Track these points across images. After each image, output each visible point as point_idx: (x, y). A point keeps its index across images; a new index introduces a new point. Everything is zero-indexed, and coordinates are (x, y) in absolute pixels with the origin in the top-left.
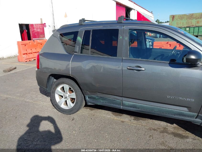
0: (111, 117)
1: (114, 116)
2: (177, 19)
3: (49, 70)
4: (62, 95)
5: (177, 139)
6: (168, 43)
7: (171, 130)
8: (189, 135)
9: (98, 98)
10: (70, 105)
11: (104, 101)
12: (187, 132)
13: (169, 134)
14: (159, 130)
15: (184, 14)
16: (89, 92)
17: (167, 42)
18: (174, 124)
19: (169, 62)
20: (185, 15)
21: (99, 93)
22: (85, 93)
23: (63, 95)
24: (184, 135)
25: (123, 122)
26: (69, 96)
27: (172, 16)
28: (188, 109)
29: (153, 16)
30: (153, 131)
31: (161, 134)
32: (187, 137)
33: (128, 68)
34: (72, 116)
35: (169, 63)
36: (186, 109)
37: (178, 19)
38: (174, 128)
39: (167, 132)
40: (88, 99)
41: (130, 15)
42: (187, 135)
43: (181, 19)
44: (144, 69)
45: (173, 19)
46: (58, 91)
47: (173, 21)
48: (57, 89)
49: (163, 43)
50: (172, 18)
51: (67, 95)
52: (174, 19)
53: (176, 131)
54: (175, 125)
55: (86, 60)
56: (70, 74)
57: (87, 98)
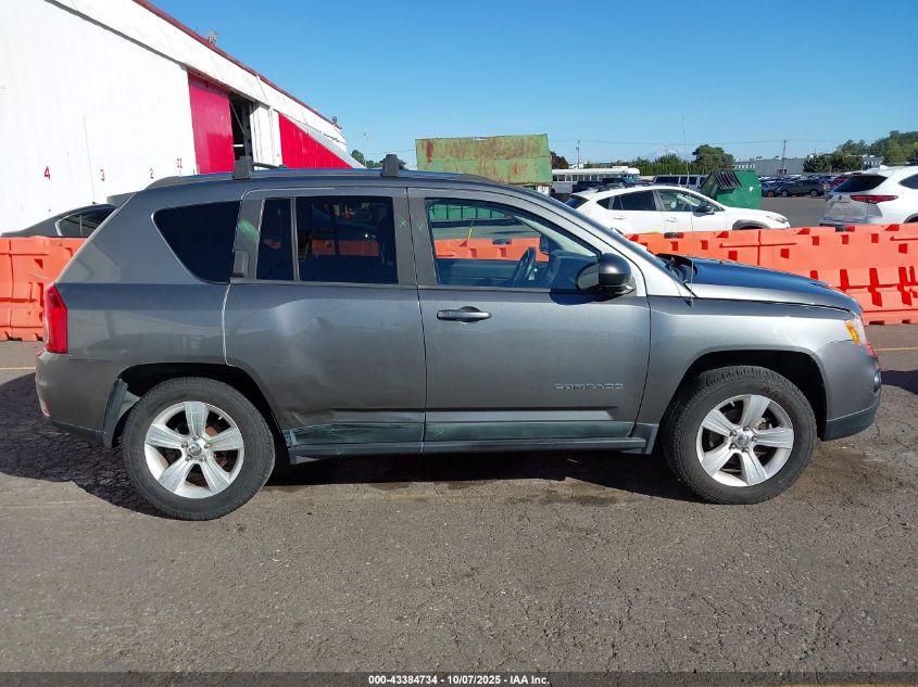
0: (377, 495)
1: (384, 492)
2: (443, 157)
3: (123, 351)
4: (176, 445)
5: (590, 509)
6: (464, 244)
7: (567, 492)
8: (617, 495)
9: (336, 432)
10: (218, 478)
11: (360, 439)
12: (609, 489)
13: (566, 502)
14: (536, 499)
15: (467, 139)
16: (302, 414)
17: (461, 241)
18: (567, 478)
19: (549, 290)
20: (469, 141)
21: (339, 413)
22: (286, 420)
23: (183, 447)
24: (602, 496)
25: (420, 500)
26: (209, 445)
27: (425, 142)
28: (611, 414)
29: (341, 139)
30: (521, 505)
31: (547, 506)
32: (613, 500)
33: (441, 315)
34: (232, 519)
35: (550, 293)
36: (603, 415)
37: (448, 157)
38: (572, 486)
39: (559, 500)
40: (294, 442)
41: (249, 127)
42: (611, 495)
43: (458, 156)
44: (485, 315)
45: (429, 154)
46: (158, 432)
47: (430, 161)
48: (153, 424)
49: (448, 246)
50: (425, 151)
51: (202, 443)
52: (433, 154)
53: (580, 493)
54: (569, 480)
55: (284, 302)
56: (226, 355)
57: (292, 440)
